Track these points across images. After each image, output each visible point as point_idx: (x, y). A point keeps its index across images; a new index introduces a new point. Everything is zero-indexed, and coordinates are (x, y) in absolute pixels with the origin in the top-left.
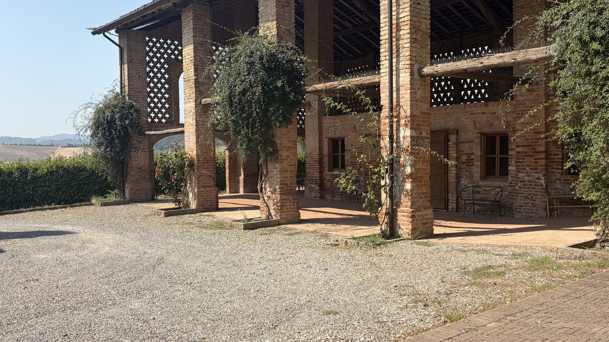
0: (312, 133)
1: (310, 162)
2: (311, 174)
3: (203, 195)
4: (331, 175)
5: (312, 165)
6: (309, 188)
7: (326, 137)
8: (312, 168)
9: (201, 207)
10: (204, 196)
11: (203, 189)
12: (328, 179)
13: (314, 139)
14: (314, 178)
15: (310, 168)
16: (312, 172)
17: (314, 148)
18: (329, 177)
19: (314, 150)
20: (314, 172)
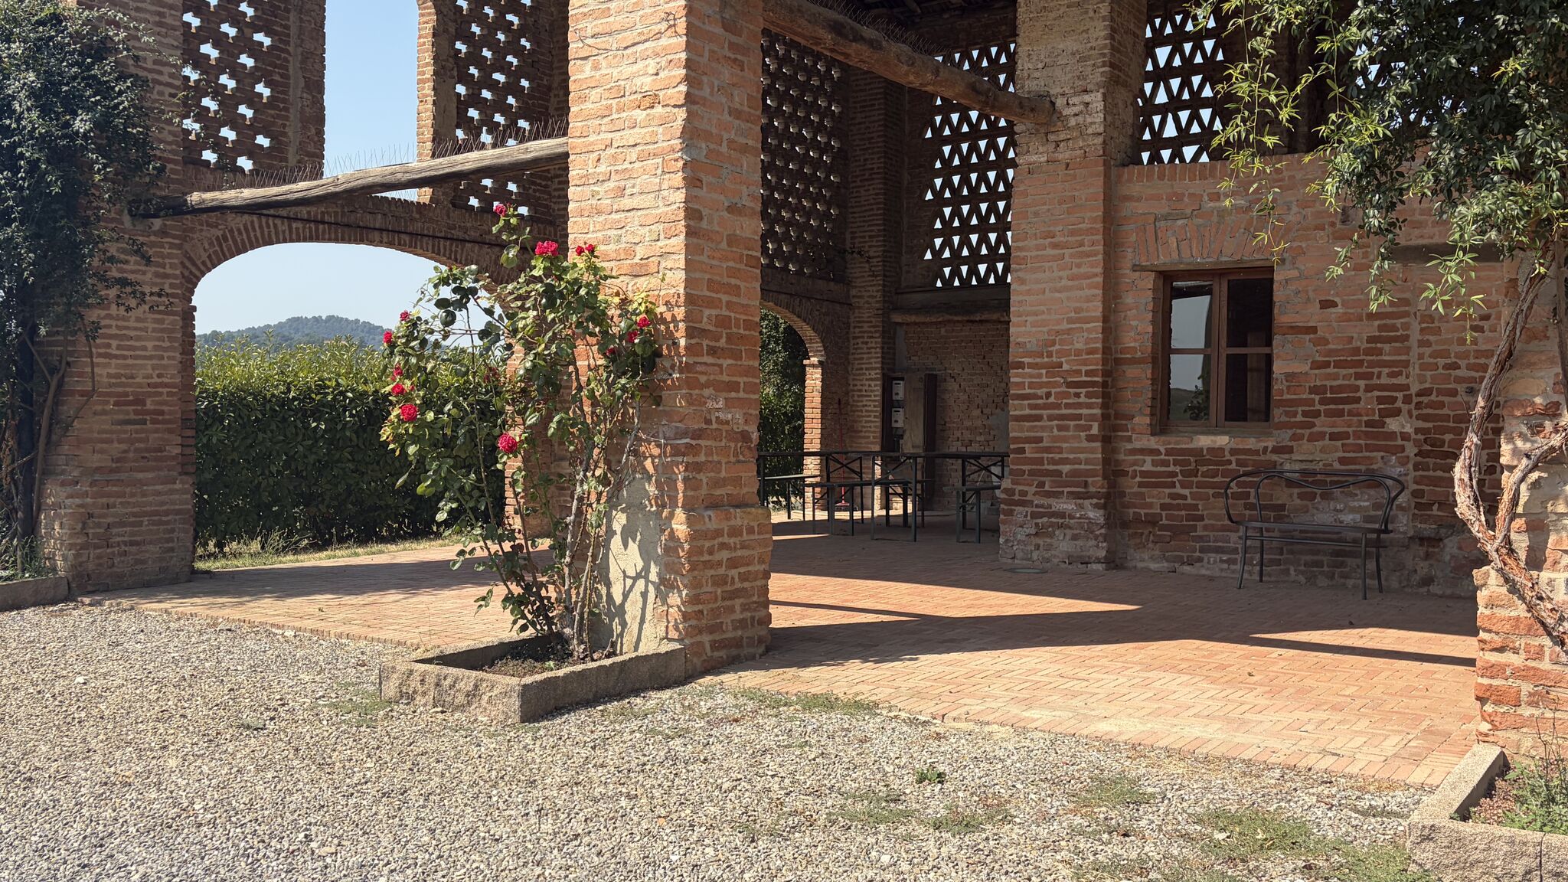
0: (1055, 246)
1: (1041, 392)
2: (1048, 450)
3: (717, 557)
4: (1169, 452)
5: (1057, 406)
6: (1034, 515)
7: (1143, 269)
8: (1051, 418)
9: (706, 639)
10: (719, 563)
11: (713, 520)
12: (1144, 474)
13: (1072, 278)
14: (1066, 468)
15: (1039, 418)
16: (1055, 439)
17: (1070, 321)
18: (1154, 463)
19: (1069, 331)
20: (1065, 439)
